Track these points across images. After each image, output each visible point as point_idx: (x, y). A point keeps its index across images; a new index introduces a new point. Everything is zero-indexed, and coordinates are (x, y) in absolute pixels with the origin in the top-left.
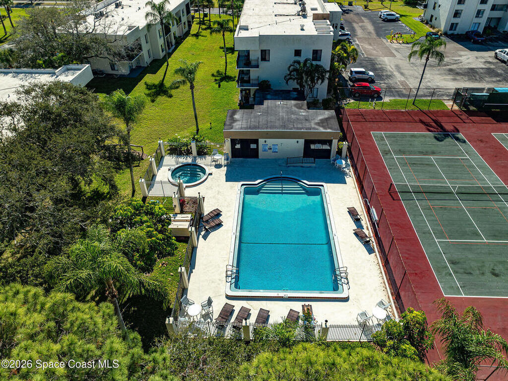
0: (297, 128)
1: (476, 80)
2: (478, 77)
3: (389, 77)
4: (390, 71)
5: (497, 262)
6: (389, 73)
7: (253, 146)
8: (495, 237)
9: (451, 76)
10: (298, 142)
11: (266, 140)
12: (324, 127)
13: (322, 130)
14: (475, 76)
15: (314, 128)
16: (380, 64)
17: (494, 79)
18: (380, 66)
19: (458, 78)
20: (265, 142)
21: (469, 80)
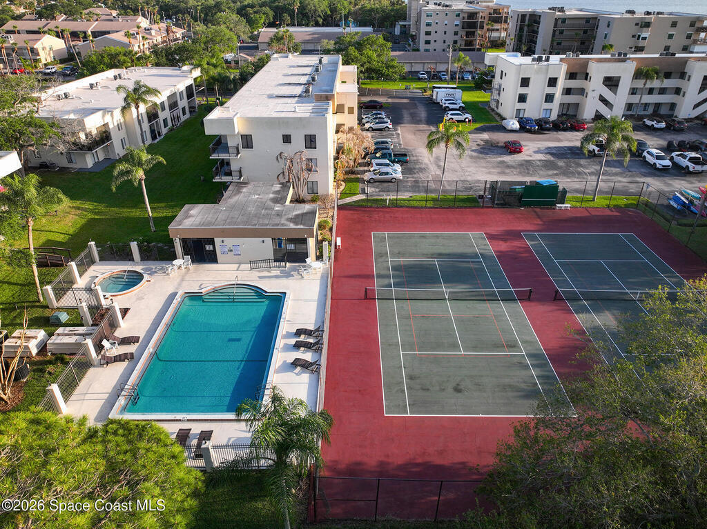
0: (263, 225)
1: (528, 173)
2: (531, 169)
3: (421, 170)
4: (425, 164)
5: (466, 376)
6: (423, 166)
7: (209, 247)
8: (475, 348)
9: (500, 169)
10: (263, 242)
11: (224, 239)
12: (296, 224)
13: (292, 226)
14: (528, 169)
15: (283, 225)
16: (416, 156)
17: (551, 172)
18: (415, 158)
19: (507, 171)
20: (223, 241)
21: (520, 173)
